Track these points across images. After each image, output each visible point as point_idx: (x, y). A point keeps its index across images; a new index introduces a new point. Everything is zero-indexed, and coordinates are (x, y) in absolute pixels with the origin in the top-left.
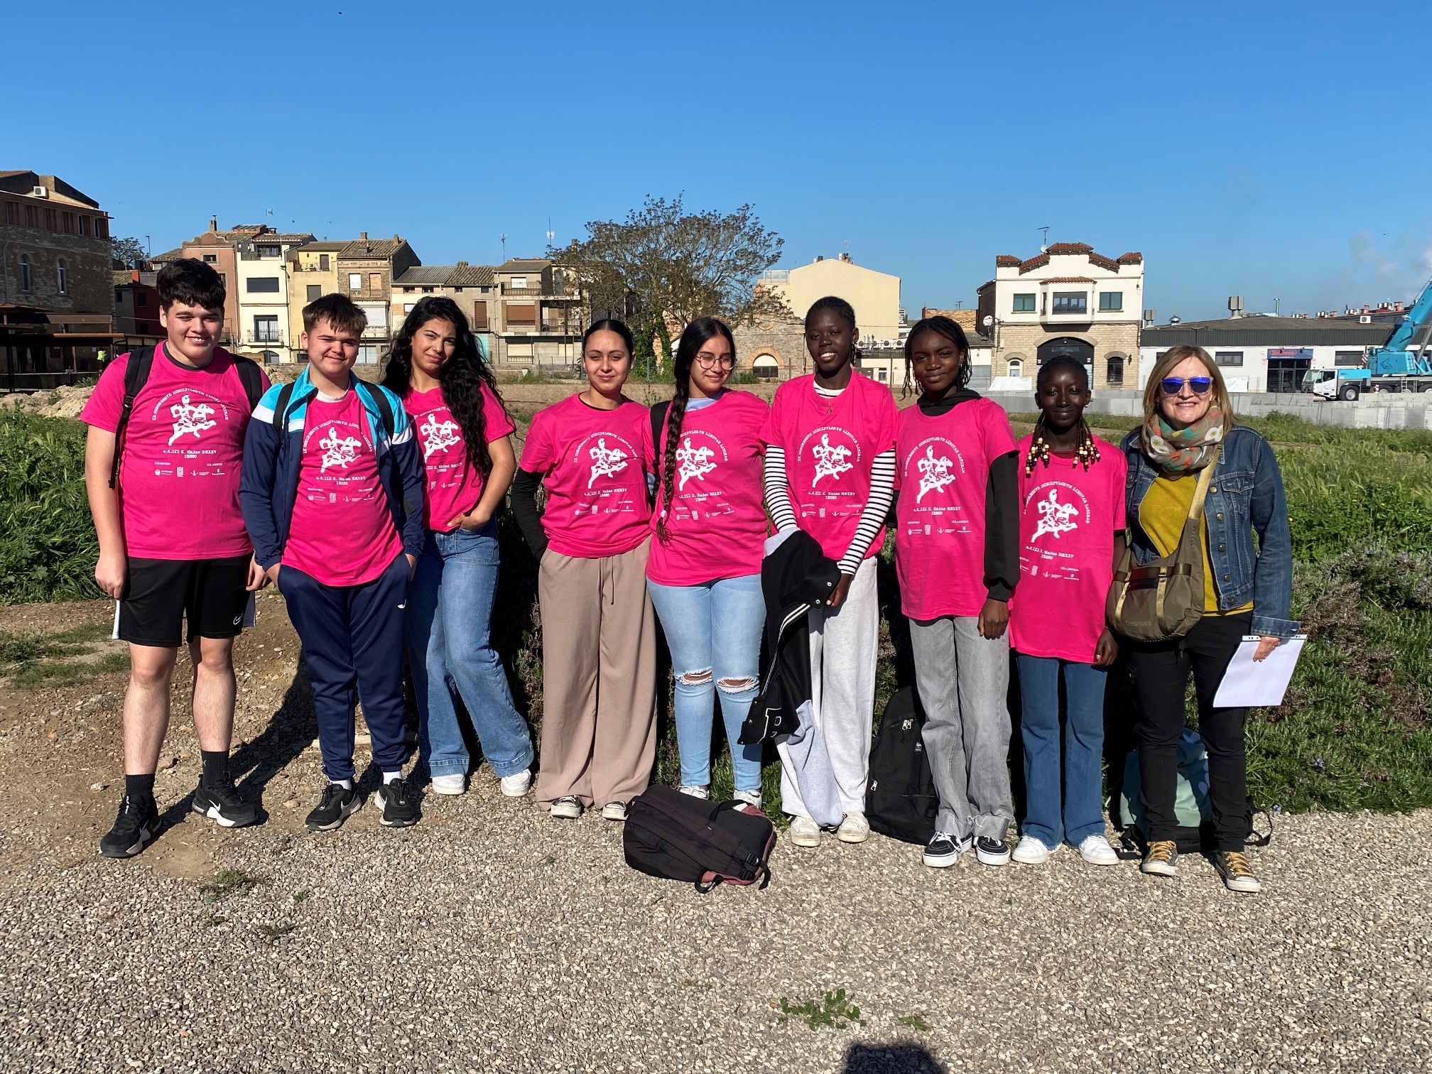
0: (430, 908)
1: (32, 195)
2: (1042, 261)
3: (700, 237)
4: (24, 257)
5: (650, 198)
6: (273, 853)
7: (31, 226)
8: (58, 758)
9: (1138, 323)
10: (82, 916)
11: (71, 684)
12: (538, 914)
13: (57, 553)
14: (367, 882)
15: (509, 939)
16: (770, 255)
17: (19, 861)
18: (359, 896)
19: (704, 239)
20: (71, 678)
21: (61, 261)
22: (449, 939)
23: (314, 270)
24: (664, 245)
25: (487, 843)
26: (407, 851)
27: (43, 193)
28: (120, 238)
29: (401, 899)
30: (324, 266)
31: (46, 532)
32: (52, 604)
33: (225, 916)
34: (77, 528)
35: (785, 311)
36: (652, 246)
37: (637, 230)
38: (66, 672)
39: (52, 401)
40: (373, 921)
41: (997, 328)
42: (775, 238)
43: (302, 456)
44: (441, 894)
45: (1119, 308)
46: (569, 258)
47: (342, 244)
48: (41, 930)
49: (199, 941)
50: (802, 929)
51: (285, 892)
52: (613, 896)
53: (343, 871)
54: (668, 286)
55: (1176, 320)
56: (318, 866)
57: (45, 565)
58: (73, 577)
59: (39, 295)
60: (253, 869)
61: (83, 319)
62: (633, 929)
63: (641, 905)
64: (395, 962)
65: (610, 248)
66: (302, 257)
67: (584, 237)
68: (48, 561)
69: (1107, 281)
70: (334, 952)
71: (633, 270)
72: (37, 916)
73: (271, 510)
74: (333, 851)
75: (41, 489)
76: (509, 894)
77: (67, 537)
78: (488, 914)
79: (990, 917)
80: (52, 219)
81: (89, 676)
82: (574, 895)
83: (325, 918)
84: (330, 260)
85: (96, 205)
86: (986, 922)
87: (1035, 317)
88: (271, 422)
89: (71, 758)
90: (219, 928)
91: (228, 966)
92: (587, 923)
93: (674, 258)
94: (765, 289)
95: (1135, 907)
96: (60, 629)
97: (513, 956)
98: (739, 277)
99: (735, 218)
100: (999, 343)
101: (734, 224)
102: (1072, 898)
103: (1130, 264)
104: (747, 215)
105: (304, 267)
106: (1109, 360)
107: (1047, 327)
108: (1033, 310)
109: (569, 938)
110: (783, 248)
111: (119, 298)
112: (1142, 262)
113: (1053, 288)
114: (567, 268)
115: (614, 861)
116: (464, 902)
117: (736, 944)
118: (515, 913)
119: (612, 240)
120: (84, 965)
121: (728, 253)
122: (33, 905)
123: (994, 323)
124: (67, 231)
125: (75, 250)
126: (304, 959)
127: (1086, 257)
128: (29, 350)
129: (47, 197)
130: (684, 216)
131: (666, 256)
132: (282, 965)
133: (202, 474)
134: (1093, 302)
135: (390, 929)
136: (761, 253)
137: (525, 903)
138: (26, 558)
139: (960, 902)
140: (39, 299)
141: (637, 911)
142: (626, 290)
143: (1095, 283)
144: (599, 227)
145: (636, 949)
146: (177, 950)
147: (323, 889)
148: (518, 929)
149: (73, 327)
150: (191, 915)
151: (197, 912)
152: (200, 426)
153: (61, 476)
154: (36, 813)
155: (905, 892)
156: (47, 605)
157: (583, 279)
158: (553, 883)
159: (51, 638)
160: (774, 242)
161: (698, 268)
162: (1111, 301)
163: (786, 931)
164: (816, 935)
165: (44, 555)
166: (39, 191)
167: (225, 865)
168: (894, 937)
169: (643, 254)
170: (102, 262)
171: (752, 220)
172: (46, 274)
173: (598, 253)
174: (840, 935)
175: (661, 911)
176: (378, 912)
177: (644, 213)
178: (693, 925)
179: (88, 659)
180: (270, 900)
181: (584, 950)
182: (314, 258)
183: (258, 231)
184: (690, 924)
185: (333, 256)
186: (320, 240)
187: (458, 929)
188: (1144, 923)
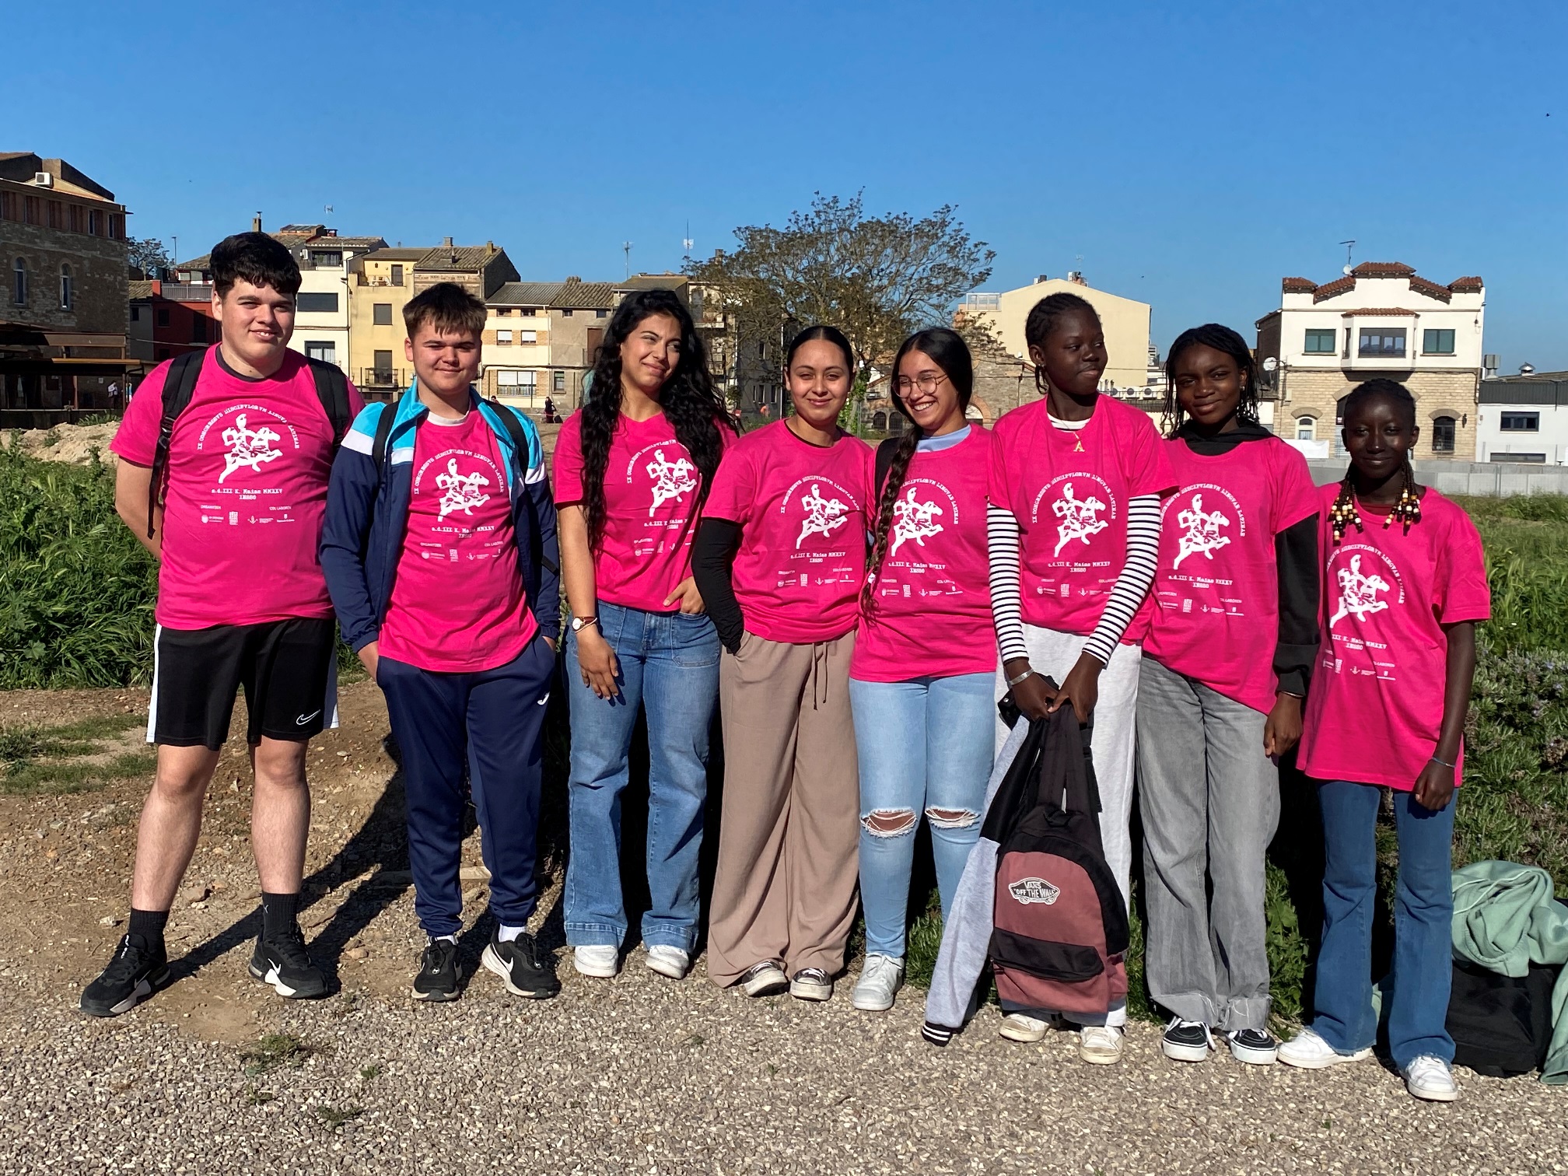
0: (540, 1095)
1: (34, 183)
2: (1345, 286)
3: (885, 247)
4: (21, 262)
5: (820, 196)
6: (335, 1014)
7: (30, 222)
8: (58, 884)
9: (1476, 372)
10: (90, 1084)
11: (76, 790)
12: (684, 1110)
13: (59, 626)
14: (458, 1058)
15: (645, 1140)
16: (976, 272)
17: (9, 1011)
18: (447, 1075)
19: (889, 251)
20: (75, 783)
21: (65, 267)
22: (566, 1137)
23: (383, 284)
24: (836, 258)
25: (613, 1014)
26: (509, 1020)
27: (47, 181)
28: (138, 240)
29: (501, 1081)
30: (397, 279)
31: (46, 599)
32: (50, 692)
33: (274, 1092)
34: (86, 595)
35: (995, 346)
36: (821, 259)
37: (802, 238)
38: (68, 775)
39: (50, 443)
40: (464, 1108)
41: (1282, 374)
42: (984, 250)
43: (409, 497)
44: (554, 1077)
45: (1450, 351)
46: (711, 275)
47: (420, 252)
48: (38, 1098)
49: (239, 1123)
50: (1042, 1147)
51: (350, 1065)
52: (782, 1092)
53: (425, 1041)
54: (840, 312)
55: (1528, 368)
56: (393, 1034)
57: (42, 641)
58: (77, 658)
59: (36, 309)
60: (308, 1035)
61: (90, 341)
62: (811, 1135)
63: (820, 1106)
64: (495, 1163)
65: (765, 261)
66: (369, 266)
67: (733, 246)
68: (46, 636)
69: (1434, 315)
70: (415, 1145)
71: (794, 289)
72: (32, 1081)
73: (363, 571)
74: (411, 1016)
75: (39, 546)
76: (644, 1081)
77: (73, 605)
78: (617, 1106)
79: (1301, 1143)
80: (57, 213)
81: (98, 781)
82: (730, 1087)
83: (403, 1102)
84: (405, 272)
85: (111, 196)
86: (1296, 1150)
87: (1335, 361)
88: (370, 453)
89: (75, 884)
90: (265, 1108)
91: (277, 1158)
92: (750, 1125)
93: (849, 275)
94: (968, 317)
95: (1504, 1140)
96: (60, 723)
97: (652, 1163)
98: (934, 300)
99: (932, 224)
100: (1284, 393)
101: (929, 232)
102: (1415, 1123)
103: (1465, 292)
104: (948, 219)
105: (371, 280)
106: (1436, 421)
107: (1350, 374)
108: (1331, 351)
109: (726, 1143)
110: (994, 263)
111: (135, 316)
112: (1483, 290)
113: (1359, 322)
114: (708, 286)
115: (784, 1046)
116: (585, 1088)
117: (951, 1162)
118: (653, 1107)
119: (768, 251)
120: (92, 1147)
121: (920, 269)
122: (28, 1067)
123: (1278, 368)
124: (75, 230)
125: (83, 253)
126: (376, 1152)
127: (1406, 282)
128: (20, 380)
129: (52, 185)
130: (864, 221)
131: (838, 272)
132: (348, 1160)
133: (263, 521)
134: (1415, 342)
135: (489, 1119)
136: (965, 269)
137: (665, 1094)
138: (21, 631)
139: (1258, 1122)
140: (36, 315)
141: (816, 1112)
142: (784, 316)
143: (1417, 316)
144: (753, 234)
145: (815, 1163)
146: (212, 1133)
147: (400, 1064)
148: (658, 1128)
149: (76, 351)
150: (229, 1089)
151: (237, 1086)
152: (261, 457)
153: (65, 533)
154: (31, 951)
155: (1181, 1105)
156: (43, 692)
157: (729, 301)
158: (701, 1070)
159: (50, 733)
160: (981, 255)
161: (880, 289)
162: (1440, 341)
163: (1019, 1150)
164: (1060, 1156)
165: (42, 629)
166: (41, 179)
167: (272, 1027)
168: (1169, 1164)
169: (808, 271)
170: (115, 269)
171: (954, 226)
172: (46, 283)
173: (750, 267)
174: (1094, 1158)
175: (847, 1115)
176: (472, 1096)
177: (812, 215)
178: (891, 1134)
179: (98, 760)
180: (331, 1075)
181: (746, 1159)
182: (384, 269)
183: (314, 233)
184: (888, 1133)
185: (408, 267)
186: (393, 246)
187: (578, 1123)
188: (1518, 1162)
